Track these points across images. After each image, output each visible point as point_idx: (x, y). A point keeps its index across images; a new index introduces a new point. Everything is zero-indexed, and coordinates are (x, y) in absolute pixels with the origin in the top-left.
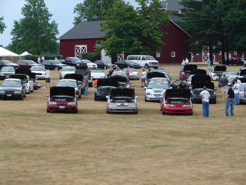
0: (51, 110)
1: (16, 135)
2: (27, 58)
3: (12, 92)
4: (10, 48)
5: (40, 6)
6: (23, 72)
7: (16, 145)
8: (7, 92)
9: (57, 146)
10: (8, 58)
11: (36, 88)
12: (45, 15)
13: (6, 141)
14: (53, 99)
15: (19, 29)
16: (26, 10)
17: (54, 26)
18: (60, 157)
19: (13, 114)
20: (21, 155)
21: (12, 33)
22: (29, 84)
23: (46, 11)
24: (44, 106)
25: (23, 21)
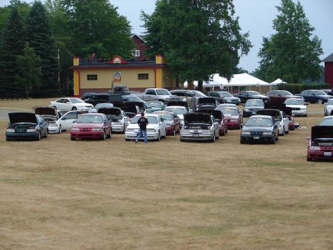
0: (313, 157)
1: (266, 191)
2: (280, 87)
3: (260, 133)
4: (258, 74)
5: (298, 17)
6: (275, 107)
7: (266, 205)
8: (254, 133)
9: (321, 207)
10: (255, 88)
11: (292, 127)
12: (304, 28)
13: (252, 199)
14: (315, 143)
15: (270, 48)
16: (279, 23)
17: (317, 44)
18: (325, 222)
19: (261, 163)
20: (272, 218)
21: (260, 54)
22: (283, 123)
23: (306, 24)
24: (304, 152)
25: (275, 38)
